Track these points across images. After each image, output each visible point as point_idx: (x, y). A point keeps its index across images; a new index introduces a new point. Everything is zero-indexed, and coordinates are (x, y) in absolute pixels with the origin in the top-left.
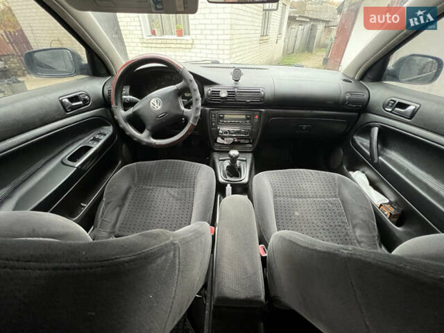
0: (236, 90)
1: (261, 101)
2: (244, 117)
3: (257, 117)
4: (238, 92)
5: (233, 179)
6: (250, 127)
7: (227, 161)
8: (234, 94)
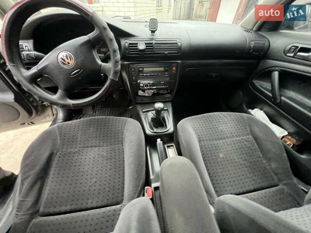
0: (154, 42)
1: (178, 53)
2: (162, 69)
3: (174, 69)
4: (156, 44)
5: (160, 130)
6: (169, 78)
7: (150, 112)
8: (152, 46)
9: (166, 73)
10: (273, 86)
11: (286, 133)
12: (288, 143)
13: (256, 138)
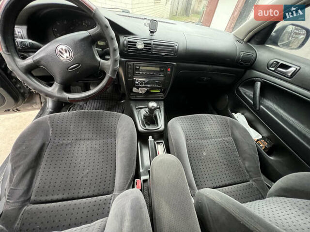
0: (152, 42)
1: (174, 55)
2: (158, 69)
3: (169, 70)
4: (154, 44)
5: (151, 128)
6: (163, 78)
7: (143, 110)
8: (150, 47)
9: (161, 74)
10: (255, 94)
11: (260, 137)
12: (261, 146)
13: (235, 140)
